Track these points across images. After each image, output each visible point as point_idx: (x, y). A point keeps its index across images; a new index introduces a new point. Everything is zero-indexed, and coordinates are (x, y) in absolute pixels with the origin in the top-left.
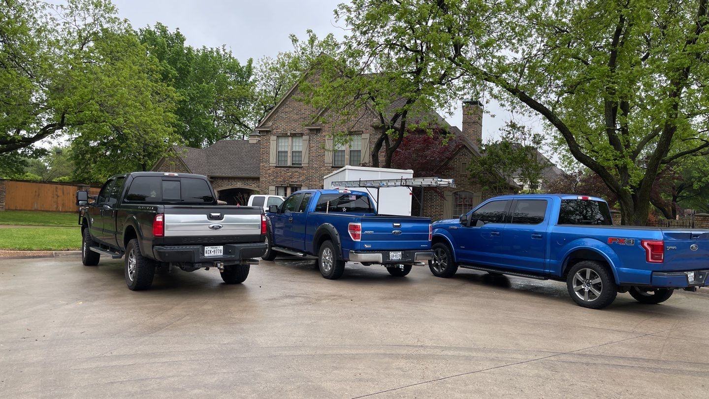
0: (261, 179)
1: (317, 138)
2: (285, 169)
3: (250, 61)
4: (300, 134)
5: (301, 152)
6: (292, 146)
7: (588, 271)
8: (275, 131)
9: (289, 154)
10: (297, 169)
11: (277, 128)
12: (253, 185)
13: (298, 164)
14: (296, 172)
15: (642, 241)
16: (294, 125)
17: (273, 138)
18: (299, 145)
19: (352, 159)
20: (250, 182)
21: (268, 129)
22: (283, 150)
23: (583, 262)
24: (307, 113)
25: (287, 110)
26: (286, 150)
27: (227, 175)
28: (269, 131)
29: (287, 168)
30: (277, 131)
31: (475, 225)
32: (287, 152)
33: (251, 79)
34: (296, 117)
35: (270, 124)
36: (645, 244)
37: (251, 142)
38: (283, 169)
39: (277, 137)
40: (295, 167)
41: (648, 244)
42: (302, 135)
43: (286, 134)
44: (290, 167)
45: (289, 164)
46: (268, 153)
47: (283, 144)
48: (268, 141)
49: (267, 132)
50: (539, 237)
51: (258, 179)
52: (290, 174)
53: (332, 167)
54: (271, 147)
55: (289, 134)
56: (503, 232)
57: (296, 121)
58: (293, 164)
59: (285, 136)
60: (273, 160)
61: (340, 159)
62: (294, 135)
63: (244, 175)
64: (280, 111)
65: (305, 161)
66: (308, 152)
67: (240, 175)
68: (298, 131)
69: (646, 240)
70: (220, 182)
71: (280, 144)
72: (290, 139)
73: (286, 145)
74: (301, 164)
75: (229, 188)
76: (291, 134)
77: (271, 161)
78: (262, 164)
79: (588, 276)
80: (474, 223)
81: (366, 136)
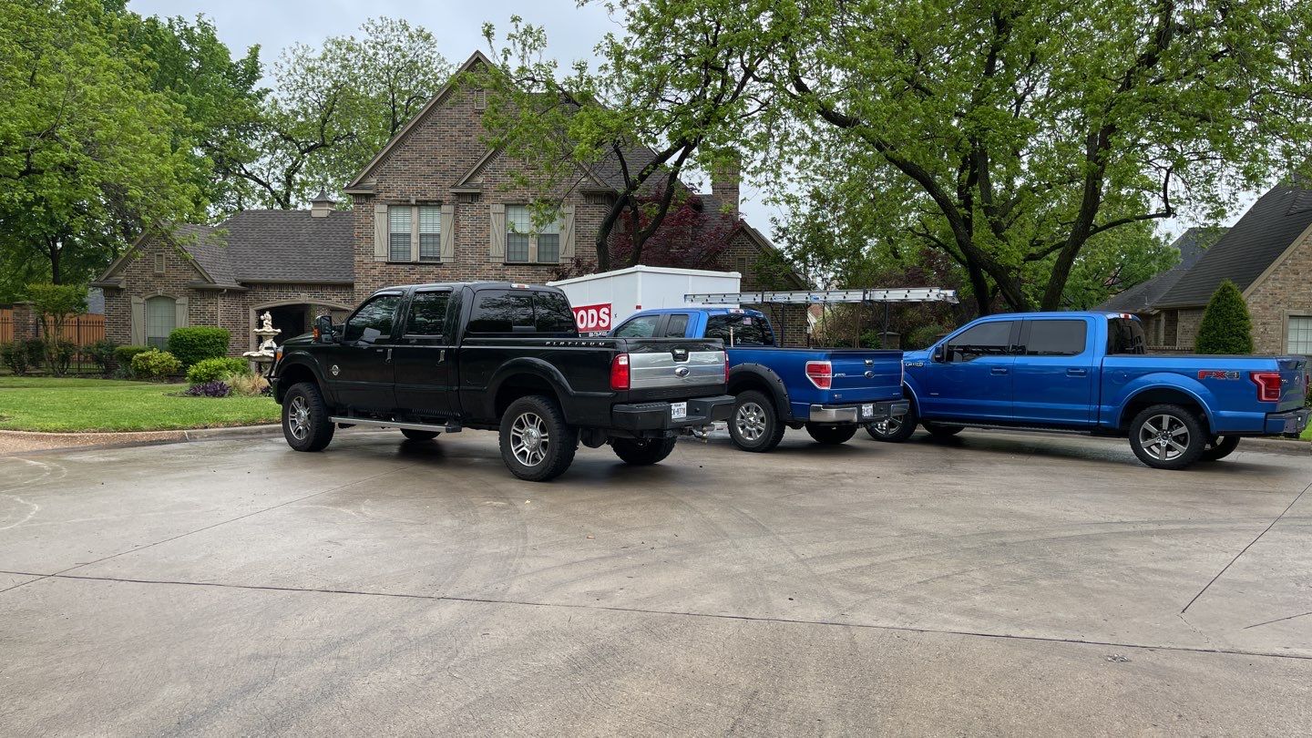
0: (357, 287)
1: (469, 211)
2: (407, 268)
3: (254, 52)
4: (436, 201)
5: (439, 235)
6: (419, 225)
7: (1166, 418)
8: (383, 195)
9: (415, 240)
10: (432, 268)
11: (388, 190)
12: (335, 299)
13: (431, 258)
14: (429, 273)
15: (1251, 375)
16: (422, 184)
17: (380, 208)
18: (433, 222)
19: (542, 250)
20: (325, 292)
21: (371, 192)
22: (401, 231)
23: (1157, 407)
24: (449, 163)
25: (408, 155)
26: (407, 231)
27: (277, 279)
28: (373, 195)
29: (411, 266)
30: (388, 195)
31: (952, 360)
32: (409, 235)
33: (256, 87)
34: (427, 170)
35: (373, 181)
36: (1256, 377)
37: (314, 214)
38: (402, 267)
39: (389, 206)
40: (426, 264)
41: (1260, 377)
42: (439, 204)
43: (408, 201)
44: (416, 264)
45: (415, 257)
46: (371, 238)
47: (401, 220)
48: (370, 214)
49: (368, 196)
50: (1080, 374)
51: (350, 286)
52: (418, 276)
53: (505, 264)
54: (377, 224)
55: (413, 202)
56: (1011, 370)
57: (425, 177)
58: (421, 258)
59: (405, 204)
60: (381, 250)
61: (518, 249)
62: (422, 204)
63: (314, 279)
64: (393, 157)
65: (446, 252)
66: (452, 236)
67: (306, 279)
68: (431, 196)
69: (1257, 372)
70: (261, 293)
71: (394, 220)
72: (415, 210)
73: (406, 222)
74: (438, 258)
75: (283, 304)
76: (417, 201)
77: (377, 252)
78: (357, 259)
79: (1165, 425)
80: (950, 357)
81: (569, 210)
